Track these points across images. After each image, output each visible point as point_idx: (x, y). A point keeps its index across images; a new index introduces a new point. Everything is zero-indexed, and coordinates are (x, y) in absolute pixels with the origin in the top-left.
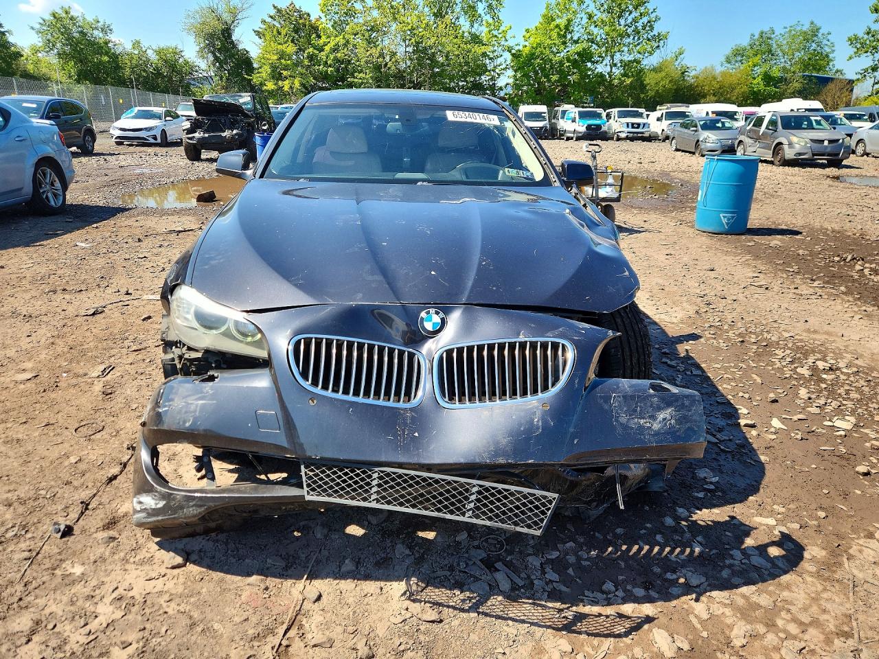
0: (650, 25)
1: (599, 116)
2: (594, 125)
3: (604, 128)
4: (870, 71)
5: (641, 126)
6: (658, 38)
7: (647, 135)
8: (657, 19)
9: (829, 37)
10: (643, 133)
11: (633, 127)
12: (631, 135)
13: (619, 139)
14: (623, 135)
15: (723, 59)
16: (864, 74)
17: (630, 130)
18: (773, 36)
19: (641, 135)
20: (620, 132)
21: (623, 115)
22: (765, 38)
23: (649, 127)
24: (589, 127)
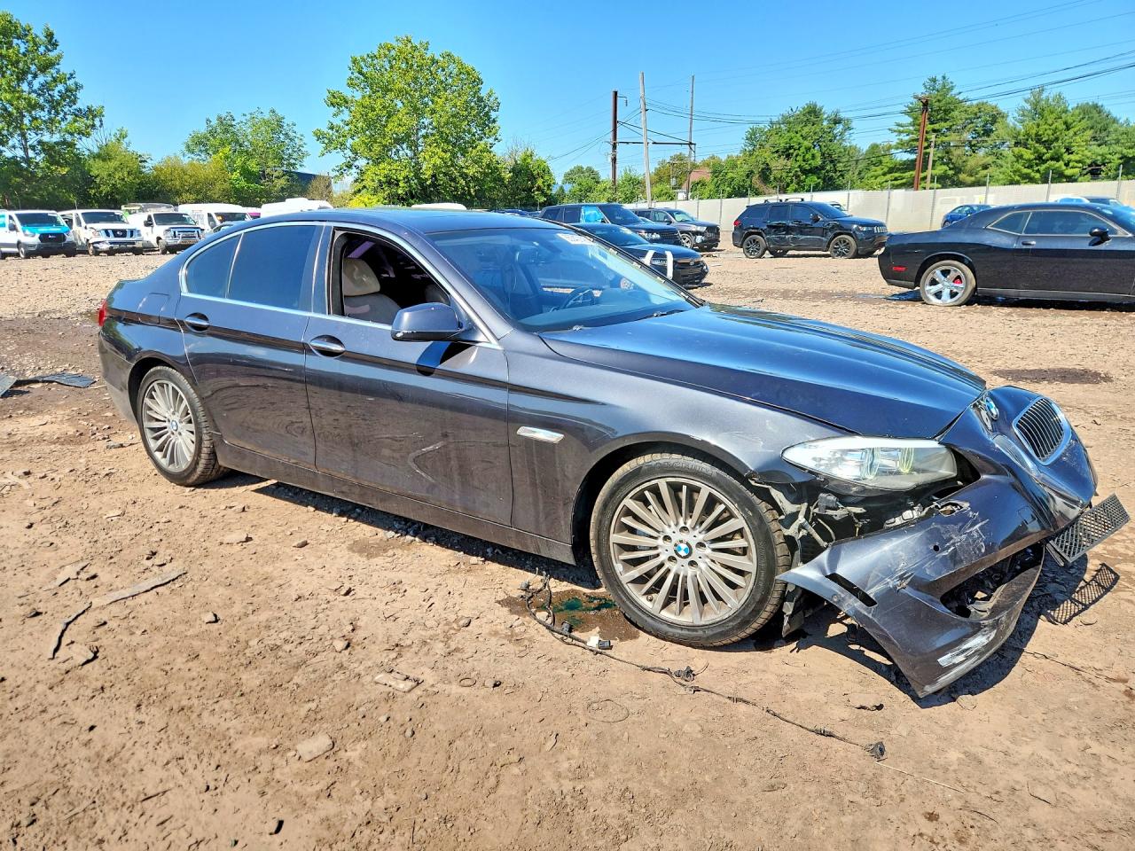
0: (70, 95)
1: (53, 221)
2: (51, 234)
3: (70, 238)
4: (345, 168)
5: (129, 234)
6: (91, 113)
7: (139, 245)
8: (78, 87)
9: (295, 128)
10: (134, 243)
11: (116, 236)
12: (117, 246)
13: (97, 253)
14: (105, 247)
15: (184, 148)
16: (341, 171)
17: (113, 239)
18: (234, 123)
19: (131, 246)
20: (98, 243)
21: (91, 219)
22: (226, 125)
23: (139, 235)
24: (43, 237)
